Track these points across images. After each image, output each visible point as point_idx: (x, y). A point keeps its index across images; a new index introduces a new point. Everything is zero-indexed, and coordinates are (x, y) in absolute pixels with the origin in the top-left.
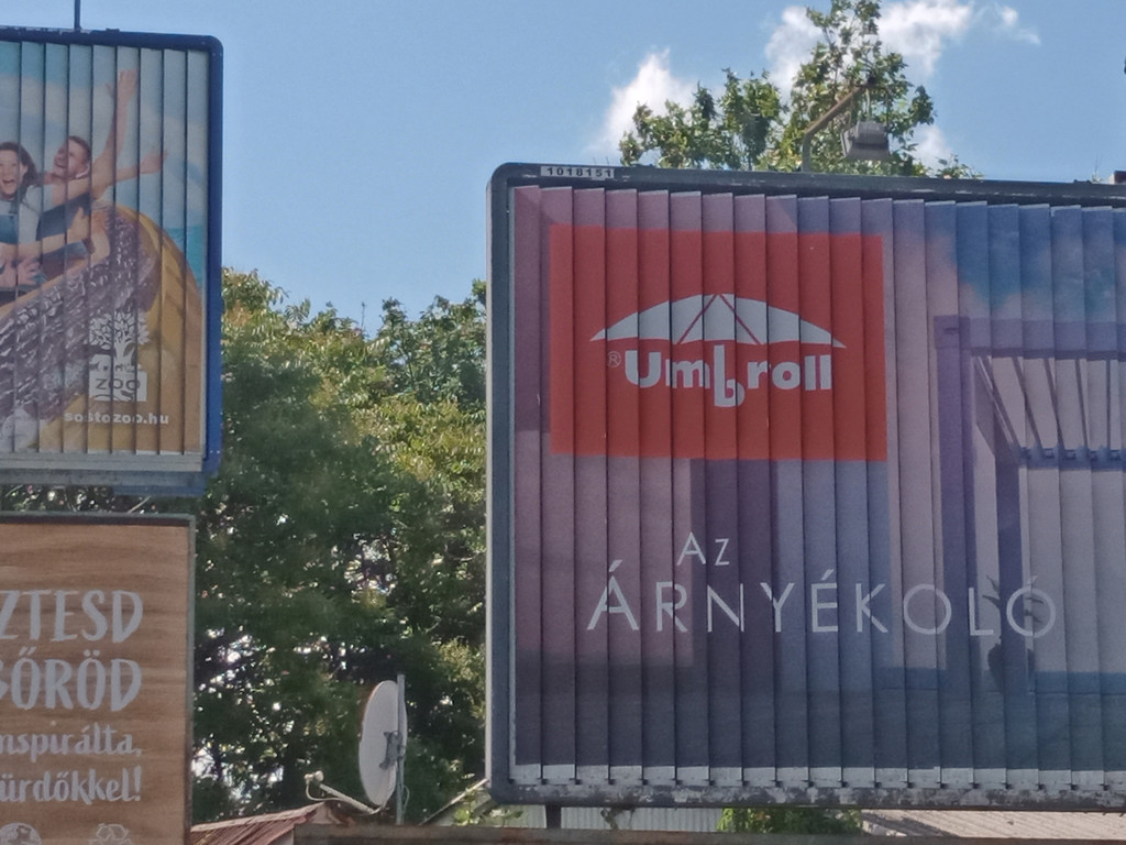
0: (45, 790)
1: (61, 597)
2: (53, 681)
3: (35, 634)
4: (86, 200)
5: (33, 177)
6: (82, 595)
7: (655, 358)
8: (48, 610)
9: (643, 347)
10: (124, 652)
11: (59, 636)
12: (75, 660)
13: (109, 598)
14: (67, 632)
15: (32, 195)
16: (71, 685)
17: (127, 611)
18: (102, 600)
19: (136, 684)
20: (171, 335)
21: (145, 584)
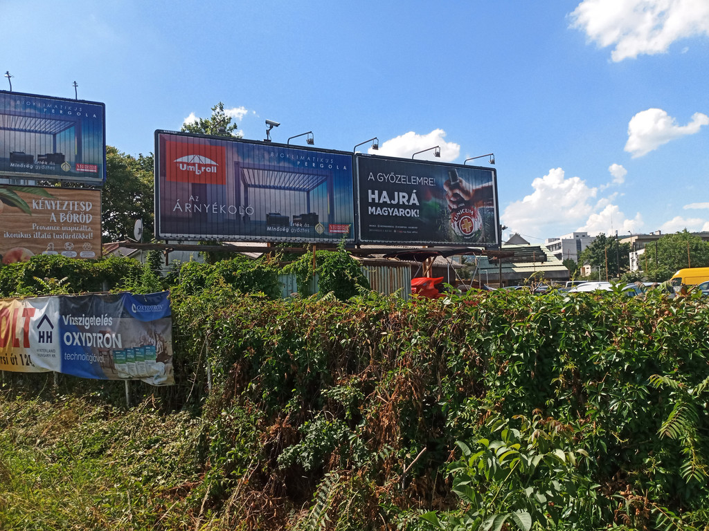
0: (74, 236)
1: (76, 202)
2: (75, 218)
3: (71, 209)
6: (80, 203)
7: (185, 165)
8: (74, 205)
9: (183, 163)
10: (88, 213)
11: (76, 210)
12: (79, 215)
13: (85, 203)
16: (79, 219)
17: (89, 205)
19: (91, 219)
21: (92, 201)
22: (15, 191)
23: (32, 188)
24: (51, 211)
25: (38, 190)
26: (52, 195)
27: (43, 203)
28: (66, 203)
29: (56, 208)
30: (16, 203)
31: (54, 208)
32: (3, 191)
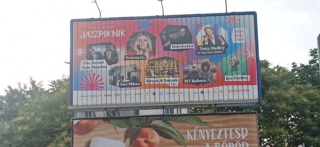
1: (231, 129)
3: (226, 138)
6: (235, 129)
8: (228, 132)
10: (244, 141)
12: (235, 143)
13: (241, 130)
14: (232, 137)
17: (245, 132)
18: (239, 130)
21: (247, 126)
22: (170, 122)
23: (186, 117)
24: (206, 141)
25: (192, 118)
26: (206, 123)
27: (198, 133)
28: (221, 130)
29: (210, 138)
30: (171, 135)
31: (208, 138)
32: (159, 123)
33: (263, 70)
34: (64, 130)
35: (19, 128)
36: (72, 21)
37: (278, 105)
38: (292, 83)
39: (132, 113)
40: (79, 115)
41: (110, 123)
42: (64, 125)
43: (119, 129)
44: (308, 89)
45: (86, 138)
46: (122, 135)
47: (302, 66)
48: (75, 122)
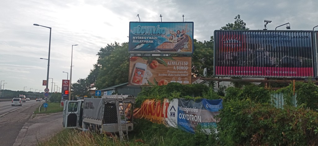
0: (182, 75)
2: (182, 68)
3: (181, 65)
4: (184, 34)
5: (180, 33)
6: (184, 62)
8: (182, 63)
12: (183, 66)
13: (186, 62)
15: (180, 34)
19: (188, 68)
20: (190, 43)
21: (188, 61)
22: (162, 59)
24: (174, 65)
25: (169, 58)
26: (174, 59)
27: (171, 63)
28: (179, 62)
30: (163, 63)
32: (158, 59)
33: (194, 43)
34: (126, 60)
35: (112, 59)
36: (130, 22)
37: (199, 55)
38: (204, 48)
39: (149, 55)
40: (132, 55)
41: (142, 58)
42: (126, 58)
43: (145, 60)
44: (209, 50)
45: (134, 63)
46: (146, 62)
47: (208, 42)
48: (130, 57)
